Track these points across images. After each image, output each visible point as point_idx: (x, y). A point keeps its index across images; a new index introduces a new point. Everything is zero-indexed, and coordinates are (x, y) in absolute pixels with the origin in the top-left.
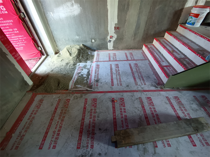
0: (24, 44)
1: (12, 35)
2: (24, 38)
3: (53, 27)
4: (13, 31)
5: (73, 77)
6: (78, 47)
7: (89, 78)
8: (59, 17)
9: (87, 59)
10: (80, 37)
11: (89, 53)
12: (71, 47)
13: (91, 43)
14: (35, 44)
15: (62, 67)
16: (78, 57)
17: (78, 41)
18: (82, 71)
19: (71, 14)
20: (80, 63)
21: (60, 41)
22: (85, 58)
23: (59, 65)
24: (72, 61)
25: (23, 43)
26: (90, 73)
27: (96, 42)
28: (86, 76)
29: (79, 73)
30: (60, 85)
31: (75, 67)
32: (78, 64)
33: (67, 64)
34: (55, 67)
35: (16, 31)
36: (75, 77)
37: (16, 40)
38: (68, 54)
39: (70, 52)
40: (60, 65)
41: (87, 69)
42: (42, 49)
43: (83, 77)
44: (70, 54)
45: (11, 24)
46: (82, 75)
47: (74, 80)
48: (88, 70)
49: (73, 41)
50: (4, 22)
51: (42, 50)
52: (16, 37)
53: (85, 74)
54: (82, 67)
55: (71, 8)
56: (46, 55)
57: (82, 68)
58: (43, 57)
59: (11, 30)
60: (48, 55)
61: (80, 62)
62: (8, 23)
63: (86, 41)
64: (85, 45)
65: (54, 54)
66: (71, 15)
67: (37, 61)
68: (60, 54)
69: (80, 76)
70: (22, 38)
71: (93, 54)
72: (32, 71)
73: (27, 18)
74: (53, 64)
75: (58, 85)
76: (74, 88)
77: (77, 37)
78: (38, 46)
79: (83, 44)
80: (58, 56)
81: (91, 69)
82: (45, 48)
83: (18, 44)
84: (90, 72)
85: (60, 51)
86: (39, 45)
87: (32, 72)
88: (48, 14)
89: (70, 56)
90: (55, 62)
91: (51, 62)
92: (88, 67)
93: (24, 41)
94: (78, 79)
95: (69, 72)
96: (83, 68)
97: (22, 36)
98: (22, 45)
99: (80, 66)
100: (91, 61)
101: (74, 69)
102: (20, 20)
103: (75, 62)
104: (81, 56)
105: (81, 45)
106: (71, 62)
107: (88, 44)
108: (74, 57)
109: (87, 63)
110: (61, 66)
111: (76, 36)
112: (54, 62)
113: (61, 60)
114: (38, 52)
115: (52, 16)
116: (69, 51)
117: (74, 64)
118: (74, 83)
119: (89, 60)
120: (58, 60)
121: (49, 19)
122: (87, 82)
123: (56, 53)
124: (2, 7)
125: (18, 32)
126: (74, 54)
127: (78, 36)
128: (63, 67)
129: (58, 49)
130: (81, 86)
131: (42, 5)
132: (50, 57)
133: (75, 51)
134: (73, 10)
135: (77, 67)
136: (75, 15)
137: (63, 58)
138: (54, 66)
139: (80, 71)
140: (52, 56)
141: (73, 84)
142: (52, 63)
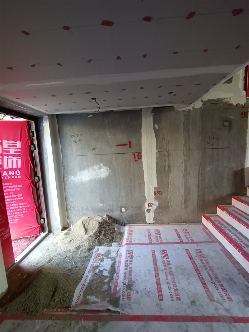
0: (23, 215)
1: (13, 202)
2: (26, 206)
3: (70, 192)
4: (17, 197)
5: (85, 276)
6: (100, 219)
7: (113, 279)
8: (82, 180)
9: (112, 239)
10: (105, 205)
11: (116, 229)
12: (90, 218)
13: (120, 213)
14: (39, 214)
15: (68, 254)
16: (97, 235)
17: (100, 210)
18: (101, 263)
19: (97, 177)
20: (100, 247)
21: (74, 210)
22: (109, 238)
23: (64, 249)
24: (87, 243)
25: (22, 212)
26: (116, 269)
27: (127, 212)
28: (109, 275)
29: (97, 267)
30: (56, 295)
31: (89, 255)
32: (96, 248)
33: (78, 248)
34: (56, 254)
35: (20, 197)
36: (87, 276)
37: (14, 209)
38: (83, 230)
39: (87, 227)
40: (66, 250)
41: (111, 258)
42: (45, 222)
43: (102, 276)
44: (86, 231)
45: (19, 189)
46: (101, 271)
47: (85, 282)
48: (113, 262)
49: (94, 210)
50: (12, 187)
51: (44, 224)
52: (16, 205)
53: (106, 270)
54: (102, 255)
55: (98, 171)
56: (47, 232)
57: (101, 257)
58: (43, 235)
59: (15, 196)
60: (50, 231)
61: (101, 244)
62: (15, 188)
63: (112, 211)
64: (110, 216)
65: (60, 229)
66: (97, 179)
67: (31, 242)
68: (70, 230)
69: (96, 274)
70: (24, 207)
71: (122, 231)
72: (15, 260)
73: (41, 183)
74: (55, 248)
75: (53, 295)
76: (82, 303)
77: (101, 205)
78: (41, 217)
79: (107, 214)
80: (66, 234)
81: (117, 260)
82: (50, 220)
83: (14, 215)
84: (116, 266)
85: (71, 225)
86: (43, 216)
87: (15, 263)
88: (68, 177)
89: (86, 233)
90: (60, 244)
91: (52, 243)
92: (113, 255)
93: (24, 211)
94: (92, 281)
95: (79, 264)
96: (103, 257)
97: (25, 204)
98: (19, 215)
99: (99, 252)
100: (118, 242)
101: (87, 259)
102: (32, 185)
103: (92, 244)
104: (102, 234)
105: (105, 216)
106: (85, 244)
107: (116, 214)
108: (91, 236)
109: (111, 246)
110: (66, 252)
111: (99, 203)
112: (57, 243)
113: (68, 241)
114: (38, 226)
115: (72, 179)
116: (85, 226)
117: (90, 249)
118: (84, 289)
119: (115, 242)
120: (65, 240)
121: (67, 182)
122: (110, 287)
123: (64, 229)
124: (18, 172)
125: (22, 198)
126: (92, 230)
127: (101, 203)
128: (70, 254)
129: (68, 222)
130: (96, 300)
131: (64, 168)
132: (53, 236)
133: (94, 226)
134: (100, 173)
135: (94, 254)
136: (102, 178)
137: (73, 238)
138: (56, 251)
139: (98, 264)
140: (56, 234)
141: (82, 293)
142: (53, 246)
